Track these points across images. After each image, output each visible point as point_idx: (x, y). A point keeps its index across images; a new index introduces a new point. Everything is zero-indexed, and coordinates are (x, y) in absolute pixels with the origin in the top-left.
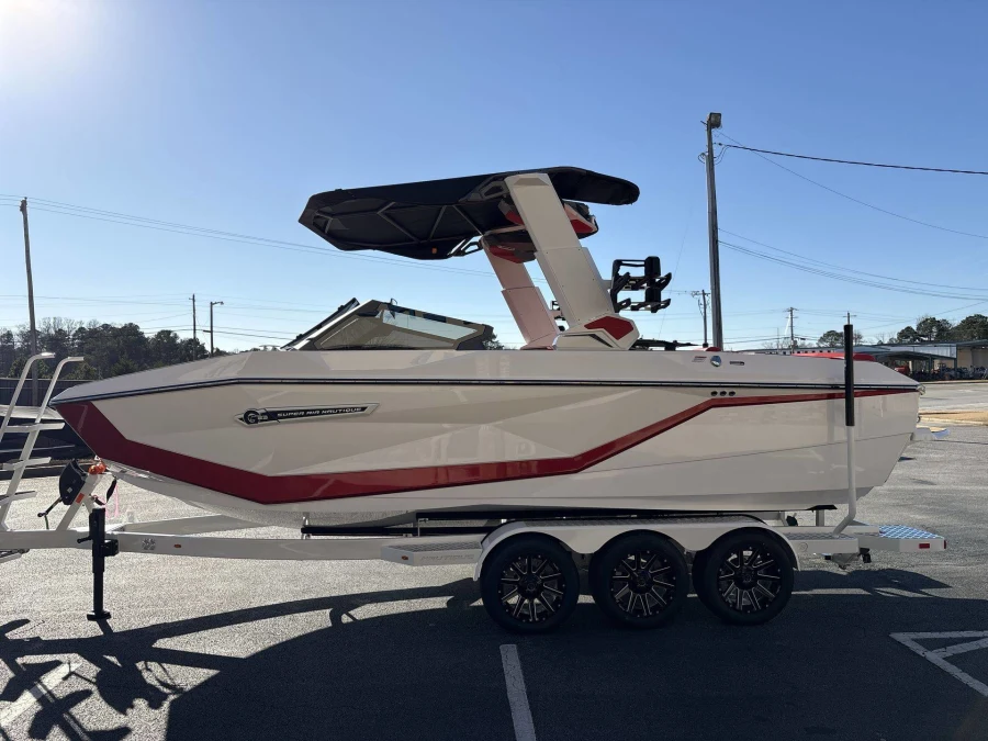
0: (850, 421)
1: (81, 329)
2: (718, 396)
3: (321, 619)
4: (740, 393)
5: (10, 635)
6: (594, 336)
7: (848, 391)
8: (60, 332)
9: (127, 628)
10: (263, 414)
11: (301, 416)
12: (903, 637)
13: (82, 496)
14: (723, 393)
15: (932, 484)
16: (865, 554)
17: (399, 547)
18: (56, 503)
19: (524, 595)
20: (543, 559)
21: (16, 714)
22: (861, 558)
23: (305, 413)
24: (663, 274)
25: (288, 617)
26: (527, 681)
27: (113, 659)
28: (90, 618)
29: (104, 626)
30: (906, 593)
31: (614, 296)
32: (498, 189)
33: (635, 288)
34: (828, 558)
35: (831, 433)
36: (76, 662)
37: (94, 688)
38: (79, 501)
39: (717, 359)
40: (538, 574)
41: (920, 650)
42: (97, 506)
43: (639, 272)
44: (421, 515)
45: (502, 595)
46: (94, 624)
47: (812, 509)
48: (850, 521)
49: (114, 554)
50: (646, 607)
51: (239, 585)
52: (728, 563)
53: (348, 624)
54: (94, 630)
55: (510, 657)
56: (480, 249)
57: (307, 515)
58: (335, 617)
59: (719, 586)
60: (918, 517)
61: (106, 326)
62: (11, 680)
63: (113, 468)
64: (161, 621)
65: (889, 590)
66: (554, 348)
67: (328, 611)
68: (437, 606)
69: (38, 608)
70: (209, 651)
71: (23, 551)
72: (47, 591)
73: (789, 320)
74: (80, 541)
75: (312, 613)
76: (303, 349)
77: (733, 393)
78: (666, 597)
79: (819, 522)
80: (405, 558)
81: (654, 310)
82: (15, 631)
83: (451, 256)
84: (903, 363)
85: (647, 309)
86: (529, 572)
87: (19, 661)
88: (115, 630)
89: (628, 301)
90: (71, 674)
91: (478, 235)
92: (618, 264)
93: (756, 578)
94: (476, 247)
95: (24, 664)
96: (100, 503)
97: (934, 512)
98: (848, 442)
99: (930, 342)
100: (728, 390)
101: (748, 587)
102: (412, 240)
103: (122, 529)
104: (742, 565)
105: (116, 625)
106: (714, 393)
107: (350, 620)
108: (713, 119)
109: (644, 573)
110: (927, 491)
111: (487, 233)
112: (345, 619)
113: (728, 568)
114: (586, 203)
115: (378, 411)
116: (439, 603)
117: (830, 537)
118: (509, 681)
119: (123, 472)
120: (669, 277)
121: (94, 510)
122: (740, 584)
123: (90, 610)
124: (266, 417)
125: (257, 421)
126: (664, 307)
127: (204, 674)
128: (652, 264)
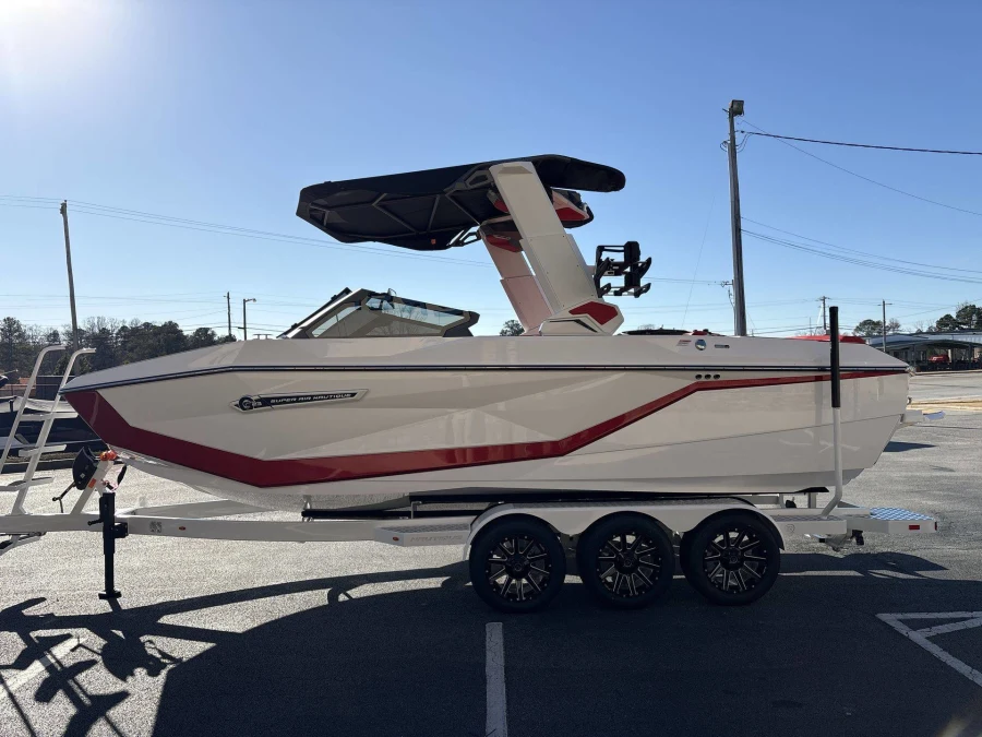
0: (836, 403)
1: (124, 328)
2: (703, 379)
3: (319, 598)
4: (724, 376)
5: (26, 612)
6: (578, 321)
7: (834, 373)
8: (104, 331)
9: (135, 606)
10: (256, 401)
11: (294, 402)
12: (889, 618)
13: (94, 481)
14: (708, 376)
15: (951, 470)
16: (857, 535)
17: (391, 529)
18: (70, 488)
19: (512, 575)
20: (529, 539)
21: (20, 683)
22: (854, 540)
23: (297, 399)
24: (643, 258)
25: (287, 596)
26: (507, 657)
27: (120, 633)
28: (101, 596)
29: (115, 605)
30: (901, 576)
31: (597, 282)
32: (484, 178)
33: (617, 273)
34: (822, 541)
35: (819, 415)
36: (84, 635)
37: (99, 658)
38: (92, 486)
39: (701, 342)
40: (525, 554)
41: (904, 630)
42: (108, 490)
43: (619, 258)
44: (414, 498)
45: (490, 574)
46: (105, 603)
47: (804, 492)
48: (837, 502)
49: (123, 536)
50: (632, 588)
51: (245, 567)
52: (714, 545)
53: (344, 602)
54: (104, 607)
55: (495, 635)
56: (479, 238)
57: (308, 498)
58: (332, 597)
59: (705, 567)
60: (930, 503)
61: (147, 325)
62: (23, 652)
63: (123, 455)
64: (168, 599)
65: (885, 572)
66: (540, 334)
67: (326, 591)
68: (432, 586)
69: (54, 587)
70: (208, 627)
71: (40, 534)
72: (66, 572)
73: (822, 310)
74: (90, 523)
75: (310, 592)
76: (295, 337)
77: (717, 376)
78: (652, 578)
79: (811, 504)
80: (396, 539)
81: (637, 295)
82: (30, 609)
83: (450, 246)
84: (943, 351)
85: (630, 294)
86: (517, 552)
87: (33, 634)
88: (124, 607)
89: (609, 286)
90: (79, 645)
91: (476, 225)
92: (601, 249)
93: (743, 559)
94: (474, 237)
95: (37, 638)
96: (111, 488)
97: (949, 498)
98: (835, 424)
99: (970, 330)
100: (712, 374)
101: (735, 567)
102: (410, 232)
103: (134, 513)
104: (728, 546)
105: (125, 603)
106: (699, 376)
107: (346, 598)
108: (735, 106)
109: (630, 555)
110: (946, 477)
111: (485, 223)
112: (342, 598)
113: (715, 549)
114: (578, 191)
115: (367, 397)
116: (435, 583)
117: (818, 518)
118: (489, 656)
119: (132, 458)
120: (649, 261)
121: (104, 494)
122: (726, 565)
123: (102, 590)
124: (260, 403)
125: (251, 408)
126: (646, 291)
127: (200, 647)
128: (632, 249)
